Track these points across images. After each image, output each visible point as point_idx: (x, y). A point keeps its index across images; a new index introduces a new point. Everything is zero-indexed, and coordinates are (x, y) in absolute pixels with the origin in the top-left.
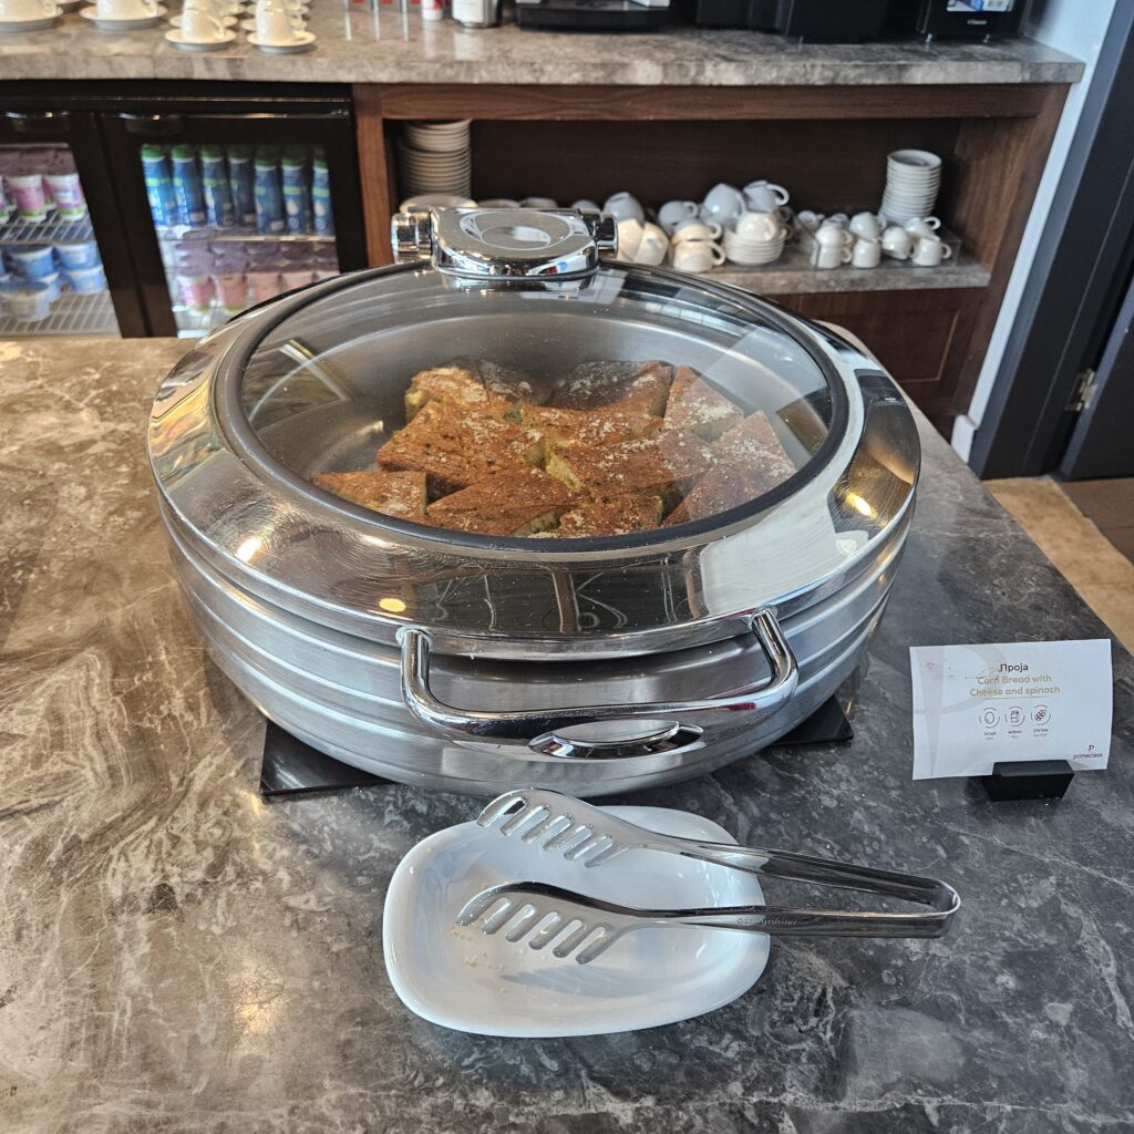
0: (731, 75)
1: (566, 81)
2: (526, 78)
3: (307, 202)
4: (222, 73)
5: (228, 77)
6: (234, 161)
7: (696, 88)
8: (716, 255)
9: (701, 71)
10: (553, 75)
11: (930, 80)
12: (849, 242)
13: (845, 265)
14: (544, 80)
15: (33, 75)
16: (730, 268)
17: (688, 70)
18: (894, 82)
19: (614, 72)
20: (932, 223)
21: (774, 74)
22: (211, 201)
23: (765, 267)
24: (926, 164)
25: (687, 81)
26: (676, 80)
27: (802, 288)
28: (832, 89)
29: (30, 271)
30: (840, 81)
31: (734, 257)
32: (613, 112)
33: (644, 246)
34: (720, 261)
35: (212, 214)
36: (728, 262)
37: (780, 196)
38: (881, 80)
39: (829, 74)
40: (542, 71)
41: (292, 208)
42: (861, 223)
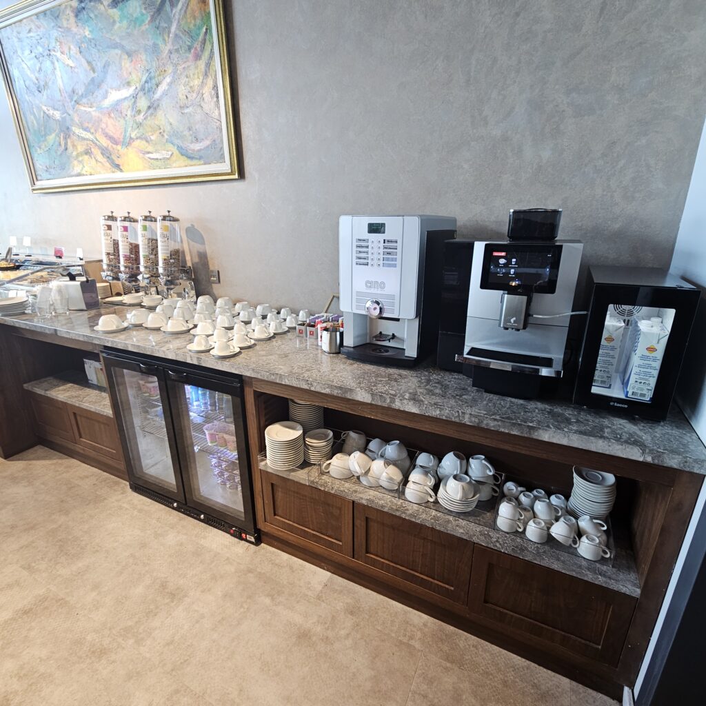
5: (197, 363)
13: (517, 533)
19: (346, 392)
20: (602, 525)
23: (459, 513)
34: (432, 499)
36: (435, 502)
37: (490, 470)
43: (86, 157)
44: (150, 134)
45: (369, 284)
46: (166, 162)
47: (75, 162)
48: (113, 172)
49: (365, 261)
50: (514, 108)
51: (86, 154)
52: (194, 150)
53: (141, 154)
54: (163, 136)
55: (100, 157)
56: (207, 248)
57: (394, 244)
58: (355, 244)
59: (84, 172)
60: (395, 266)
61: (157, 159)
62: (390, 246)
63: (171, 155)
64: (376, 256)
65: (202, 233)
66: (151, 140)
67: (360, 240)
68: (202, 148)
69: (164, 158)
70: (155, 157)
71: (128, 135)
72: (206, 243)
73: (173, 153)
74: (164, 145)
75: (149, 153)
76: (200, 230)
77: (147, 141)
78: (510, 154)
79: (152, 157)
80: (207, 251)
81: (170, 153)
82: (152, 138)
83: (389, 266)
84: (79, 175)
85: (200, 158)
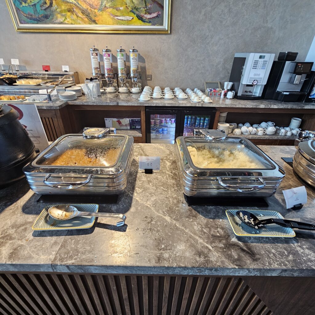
0: (275, 107)
1: (250, 107)
2: (244, 107)
3: (204, 123)
4: (200, 106)
5: (201, 106)
6: (189, 117)
7: (269, 109)
8: (264, 133)
9: (271, 106)
10: (248, 106)
11: (308, 108)
12: (287, 132)
13: (285, 135)
14: (246, 107)
15: (175, 106)
16: (266, 135)
17: (269, 106)
18: (302, 108)
19: (257, 106)
20: (300, 129)
21: (282, 107)
22: (189, 122)
23: (272, 135)
24: (299, 120)
25: (268, 108)
26: (267, 107)
27: (279, 139)
28: (291, 109)
29: (159, 131)
30: (293, 108)
31: (267, 133)
32: (255, 112)
33: (254, 131)
34: (265, 134)
35: (188, 124)
36: (266, 134)
37: (274, 124)
38: (300, 108)
39: (291, 107)
40: (246, 106)
41: (201, 124)
42: (288, 129)
43: (69, 14)
44: (119, 6)
45: (255, 75)
46: (128, 22)
47: (59, 16)
48: (90, 24)
49: (256, 67)
50: (276, 18)
51: (69, 11)
52: (146, 18)
53: (112, 16)
54: (128, 8)
55: (80, 15)
56: (146, 65)
57: (266, 62)
58: (254, 62)
59: (66, 22)
60: (265, 69)
61: (123, 20)
62: (265, 63)
63: (132, 19)
64: (260, 66)
65: (144, 58)
66: (120, 10)
67: (255, 61)
68: (151, 17)
69: (127, 20)
70: (122, 19)
71: (104, 4)
72: (146, 62)
73: (133, 18)
74: (128, 13)
75: (117, 16)
76: (143, 56)
77: (117, 10)
78: (272, 33)
79: (119, 19)
80: (146, 66)
81: (132, 18)
82: (121, 8)
83: (263, 69)
84: (61, 23)
85: (150, 22)
